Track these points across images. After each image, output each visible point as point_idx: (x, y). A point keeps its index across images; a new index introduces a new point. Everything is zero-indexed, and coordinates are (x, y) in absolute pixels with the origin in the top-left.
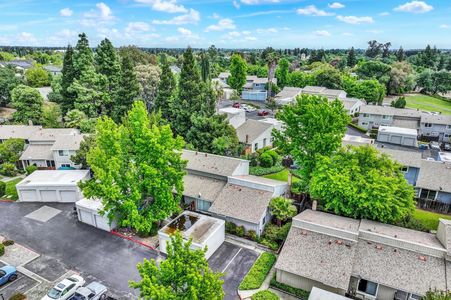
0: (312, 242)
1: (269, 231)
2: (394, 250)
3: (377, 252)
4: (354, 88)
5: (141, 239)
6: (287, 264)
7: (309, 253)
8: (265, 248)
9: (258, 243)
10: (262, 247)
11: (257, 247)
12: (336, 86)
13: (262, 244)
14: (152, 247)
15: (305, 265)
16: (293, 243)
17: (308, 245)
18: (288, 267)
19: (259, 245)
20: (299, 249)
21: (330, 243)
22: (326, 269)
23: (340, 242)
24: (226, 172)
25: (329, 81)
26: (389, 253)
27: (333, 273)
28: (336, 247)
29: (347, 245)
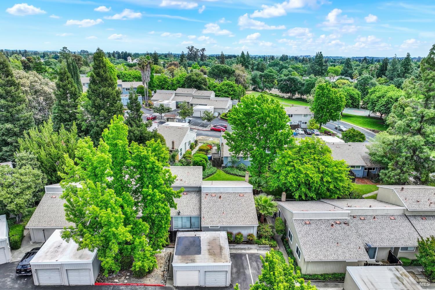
0: (318, 229)
1: (264, 230)
2: (373, 217)
3: (364, 223)
4: (217, 88)
5: (141, 280)
6: (314, 255)
7: (323, 239)
8: (266, 247)
9: (259, 244)
10: (263, 247)
11: (258, 248)
12: (204, 87)
13: (263, 244)
14: (162, 285)
15: (327, 250)
16: (305, 234)
17: (318, 232)
18: (316, 257)
19: (260, 247)
20: (313, 238)
21: (332, 225)
22: (345, 248)
23: (338, 222)
24: (194, 182)
25: (197, 83)
26: (371, 221)
27: (352, 250)
28: (338, 227)
29: (345, 224)
